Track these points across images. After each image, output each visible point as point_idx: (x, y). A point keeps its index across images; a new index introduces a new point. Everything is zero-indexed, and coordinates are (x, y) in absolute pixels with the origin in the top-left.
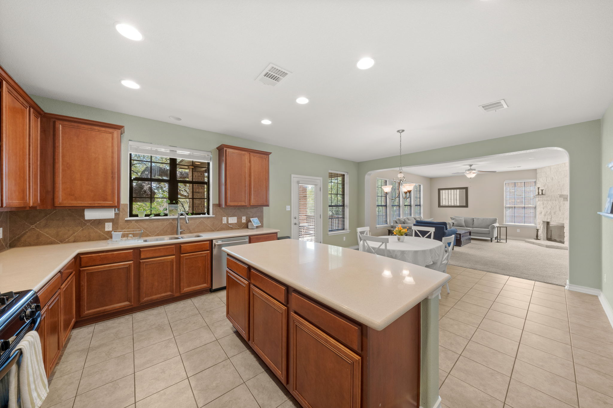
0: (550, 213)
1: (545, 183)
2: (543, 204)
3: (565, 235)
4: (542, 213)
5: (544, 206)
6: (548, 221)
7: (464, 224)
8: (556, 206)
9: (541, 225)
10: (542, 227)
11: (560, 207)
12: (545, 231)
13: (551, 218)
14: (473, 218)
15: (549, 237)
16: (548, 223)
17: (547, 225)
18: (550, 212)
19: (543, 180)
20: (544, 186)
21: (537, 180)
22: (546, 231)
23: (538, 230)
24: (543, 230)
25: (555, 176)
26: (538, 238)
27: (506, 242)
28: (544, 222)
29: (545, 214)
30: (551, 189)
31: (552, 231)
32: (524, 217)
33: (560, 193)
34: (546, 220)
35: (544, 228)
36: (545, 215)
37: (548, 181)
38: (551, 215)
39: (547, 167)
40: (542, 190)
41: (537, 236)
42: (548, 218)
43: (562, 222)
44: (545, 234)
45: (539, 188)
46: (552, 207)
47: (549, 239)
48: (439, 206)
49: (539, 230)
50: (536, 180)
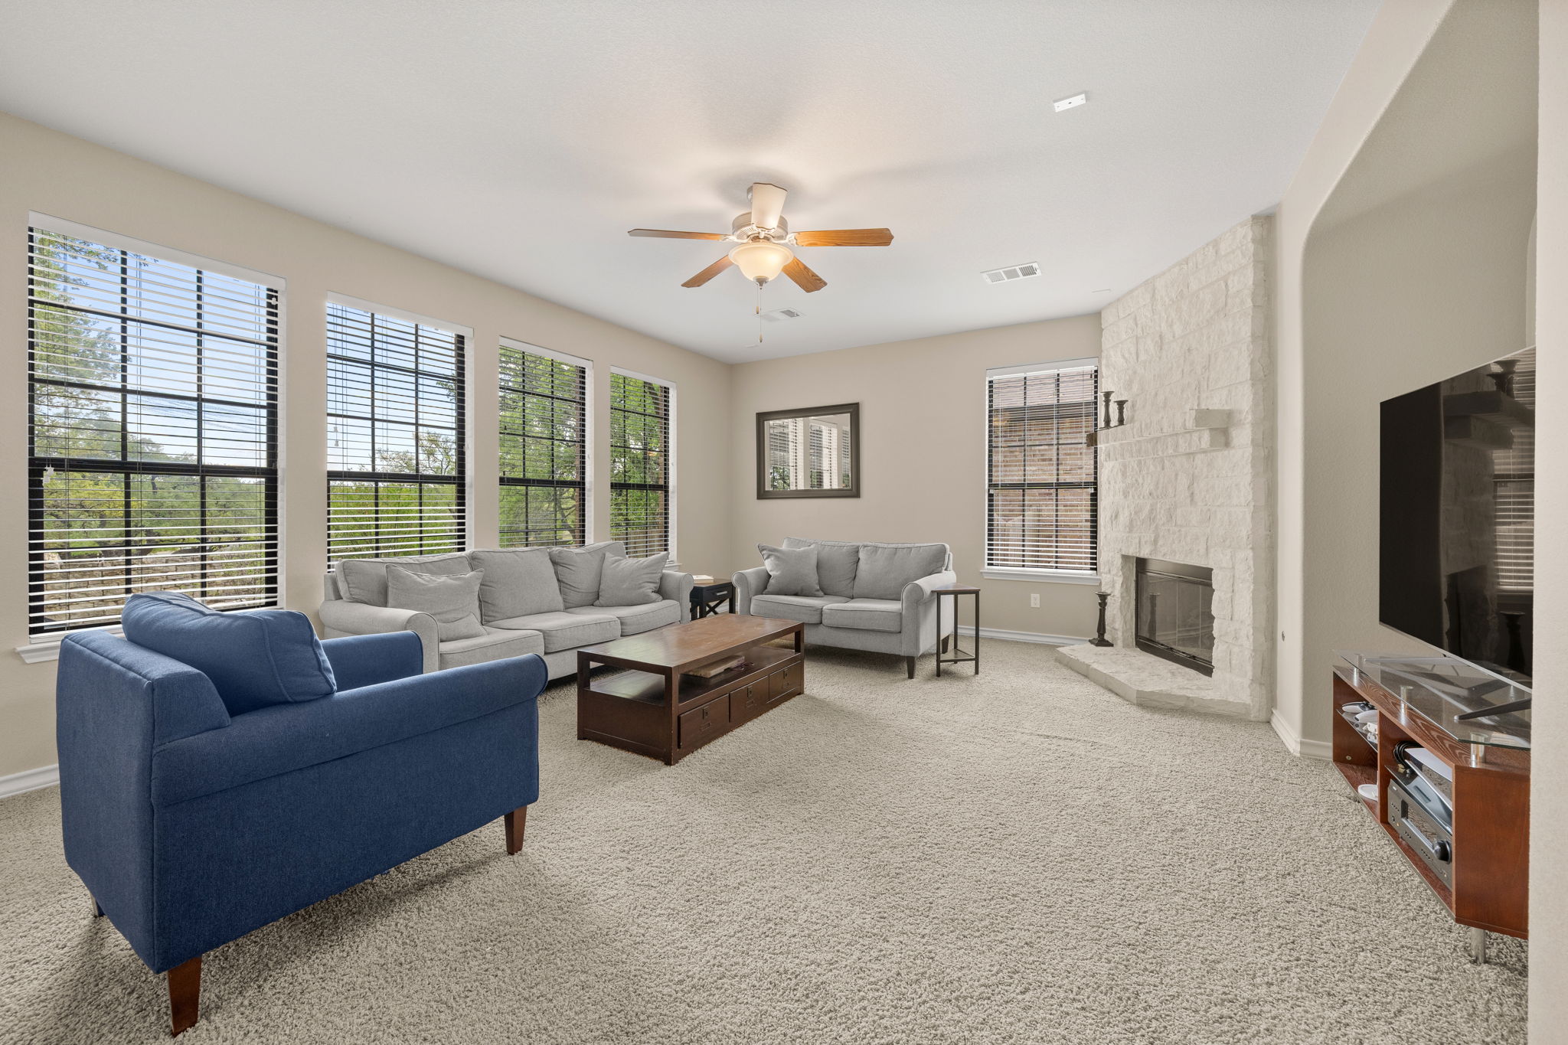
0: (1152, 518)
1: (1130, 372)
2: (1124, 474)
3: (1215, 633)
4: (1121, 518)
5: (1129, 481)
6: (1143, 554)
7: (813, 580)
8: (1177, 475)
9: (1116, 575)
10: (1119, 580)
11: (1193, 479)
12: (1129, 605)
13: (1156, 541)
14: (858, 544)
15: (1145, 633)
16: (1141, 564)
17: (1137, 576)
18: (1151, 511)
19: (1123, 356)
20: (1129, 385)
21: (1104, 362)
22: (1133, 603)
23: (1103, 598)
24: (1122, 598)
25: (1171, 326)
26: (1107, 637)
27: (977, 672)
28: (1125, 558)
29: (1131, 521)
30: (1156, 394)
31: (1158, 602)
32: (1054, 539)
33: (1196, 404)
34: (1133, 551)
35: (1127, 589)
36: (1131, 527)
37: (1142, 357)
38: (1153, 527)
39: (1136, 288)
40: (1121, 404)
41: (1101, 628)
42: (1143, 541)
43: (1202, 563)
44: (1129, 615)
45: (1107, 395)
46: (1160, 486)
47: (1146, 643)
48: (762, 494)
49: (1109, 600)
50: (1100, 362)
